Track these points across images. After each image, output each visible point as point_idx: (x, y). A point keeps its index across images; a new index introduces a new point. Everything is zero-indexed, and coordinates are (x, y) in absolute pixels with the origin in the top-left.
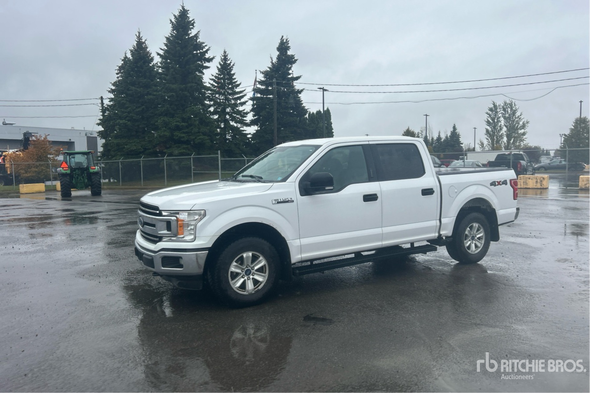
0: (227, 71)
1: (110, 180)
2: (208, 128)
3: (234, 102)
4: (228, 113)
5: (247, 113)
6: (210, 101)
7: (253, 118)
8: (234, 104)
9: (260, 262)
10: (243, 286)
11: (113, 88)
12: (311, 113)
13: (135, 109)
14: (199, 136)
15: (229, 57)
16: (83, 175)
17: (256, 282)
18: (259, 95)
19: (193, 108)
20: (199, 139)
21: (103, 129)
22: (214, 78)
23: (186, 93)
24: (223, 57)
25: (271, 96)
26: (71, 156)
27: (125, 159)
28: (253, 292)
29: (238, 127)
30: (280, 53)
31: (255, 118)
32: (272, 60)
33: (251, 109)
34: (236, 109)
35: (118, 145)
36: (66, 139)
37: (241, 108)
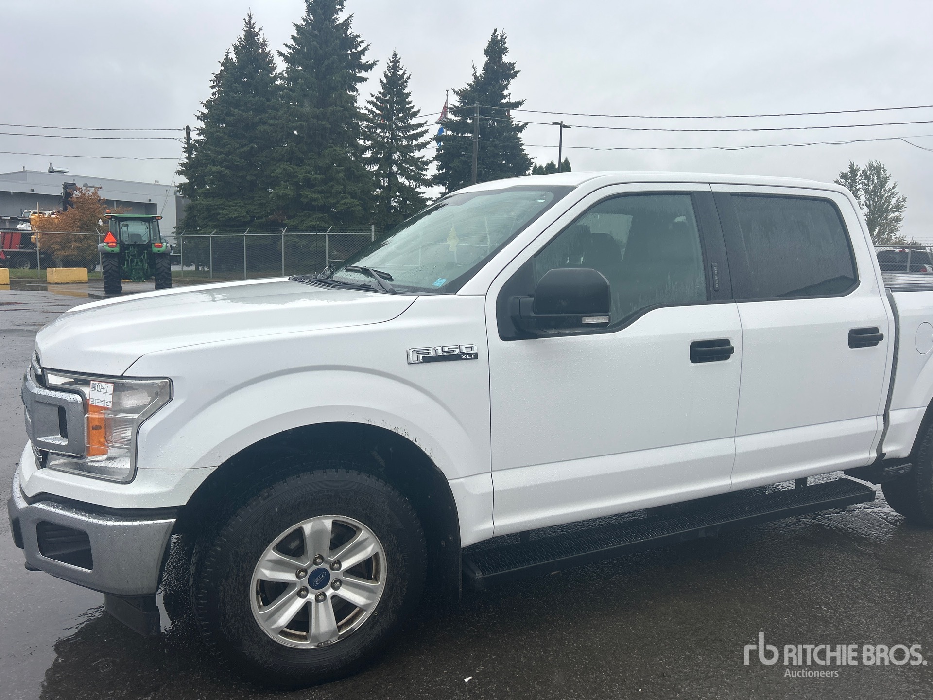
0: (396, 88)
1: (197, 268)
2: (361, 185)
3: (406, 143)
4: (395, 162)
5: (427, 163)
6: (365, 139)
7: (437, 172)
8: (406, 146)
9: (360, 546)
10: (302, 621)
11: (206, 111)
12: (538, 166)
13: (238, 148)
14: (343, 198)
15: (401, 64)
16: (142, 257)
17: (342, 608)
18: (450, 133)
19: (335, 150)
20: (342, 204)
21: (187, 181)
22: (375, 100)
23: (324, 123)
24: (391, 64)
25: (470, 135)
26: (123, 223)
27: (220, 233)
28: (334, 640)
29: (412, 186)
30: (489, 59)
31: (441, 172)
32: (475, 70)
33: (434, 156)
34: (409, 155)
35: (208, 208)
36: (144, 200)
37: (417, 154)
